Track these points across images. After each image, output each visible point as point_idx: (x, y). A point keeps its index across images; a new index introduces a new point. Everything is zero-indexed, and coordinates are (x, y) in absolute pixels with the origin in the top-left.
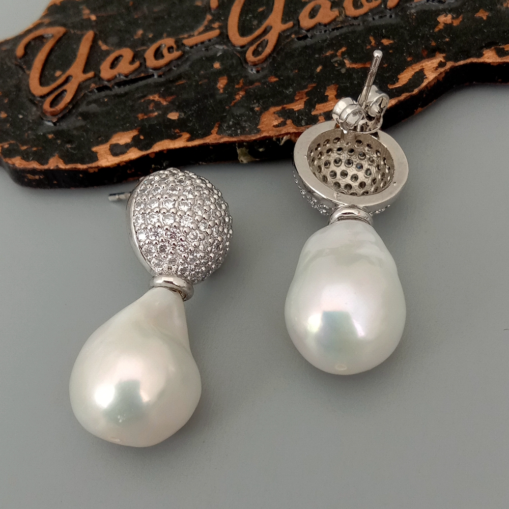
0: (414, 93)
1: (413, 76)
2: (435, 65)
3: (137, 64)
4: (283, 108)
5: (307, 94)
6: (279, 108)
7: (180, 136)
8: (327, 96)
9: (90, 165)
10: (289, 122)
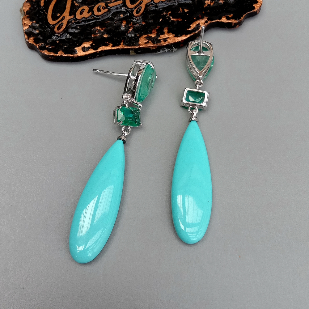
0: (196, 32)
1: (196, 26)
2: (204, 22)
3: (91, 13)
4: (148, 36)
5: (157, 30)
6: (146, 36)
7: (109, 45)
8: (164, 32)
9: (74, 55)
10: (150, 42)
